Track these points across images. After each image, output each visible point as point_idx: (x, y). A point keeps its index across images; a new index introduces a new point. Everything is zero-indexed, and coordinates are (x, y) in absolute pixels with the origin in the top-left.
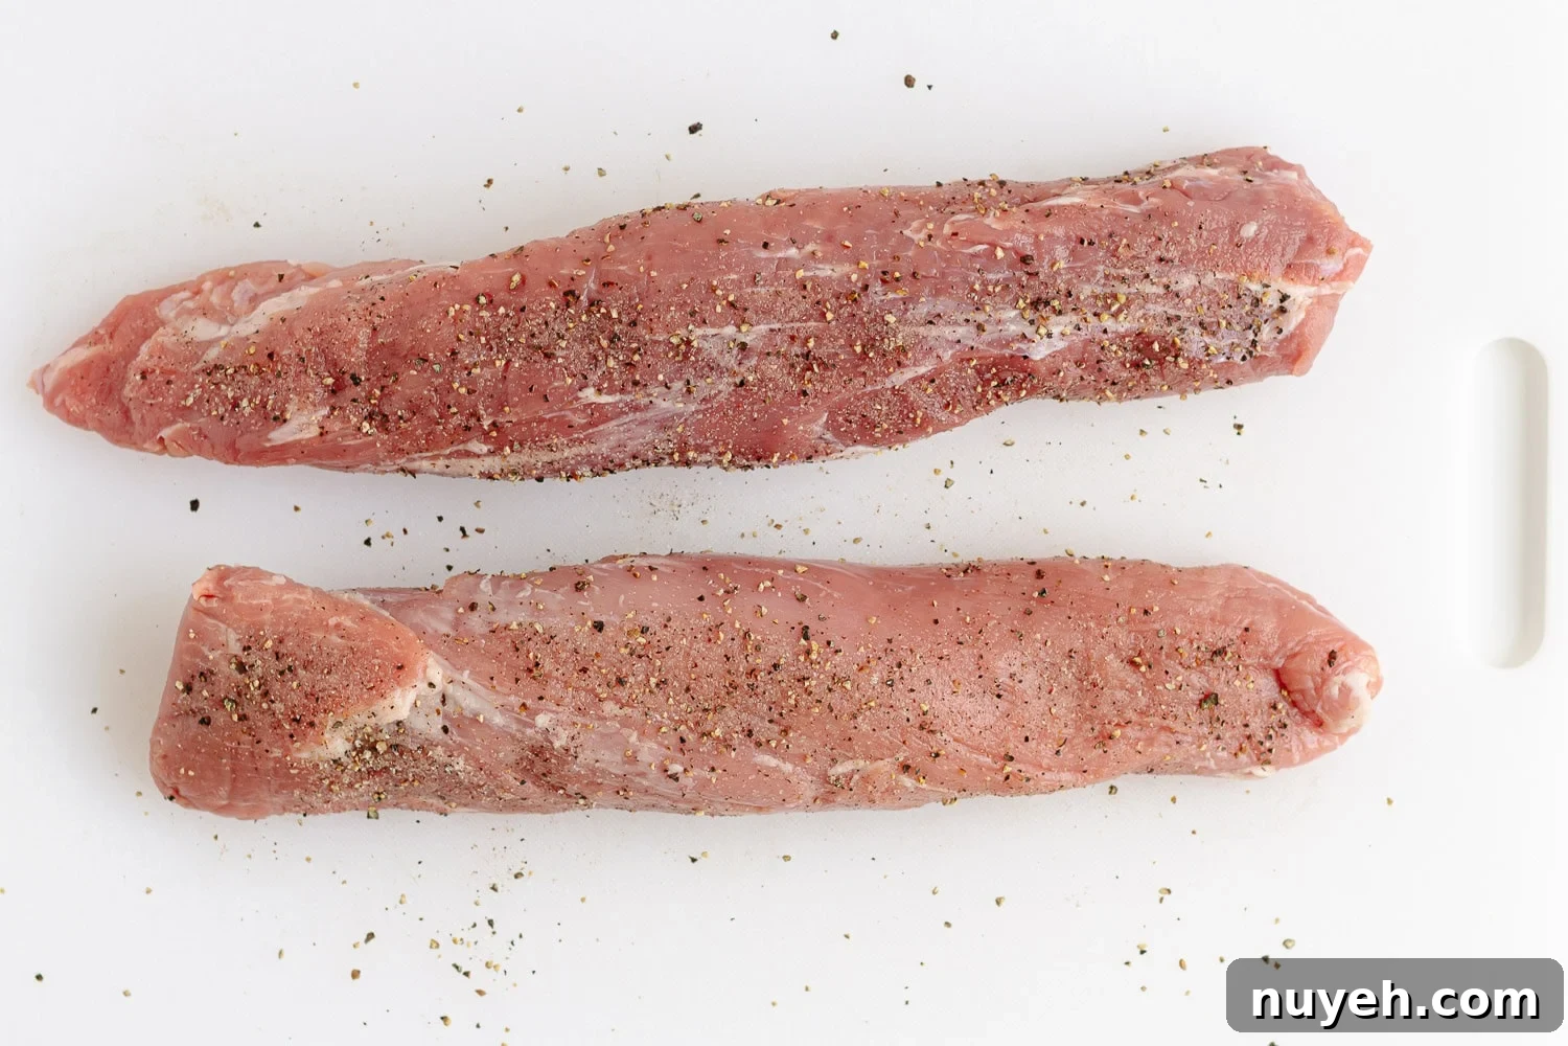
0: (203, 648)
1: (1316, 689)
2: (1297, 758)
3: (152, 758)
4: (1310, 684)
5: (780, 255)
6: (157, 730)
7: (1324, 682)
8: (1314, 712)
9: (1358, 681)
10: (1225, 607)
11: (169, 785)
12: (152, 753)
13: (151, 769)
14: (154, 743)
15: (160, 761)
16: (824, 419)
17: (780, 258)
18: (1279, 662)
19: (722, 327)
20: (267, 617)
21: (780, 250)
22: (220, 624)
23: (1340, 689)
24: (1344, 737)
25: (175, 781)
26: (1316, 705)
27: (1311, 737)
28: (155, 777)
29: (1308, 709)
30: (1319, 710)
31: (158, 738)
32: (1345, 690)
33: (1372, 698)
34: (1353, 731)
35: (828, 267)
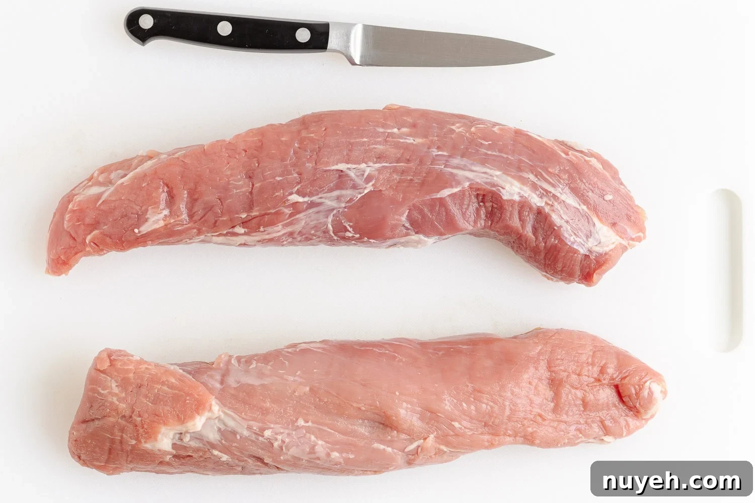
0: (99, 388)
1: (637, 394)
2: (625, 434)
3: (69, 440)
4: (634, 392)
5: (389, 131)
6: (73, 428)
7: (640, 389)
8: (635, 407)
9: (656, 388)
10: (593, 356)
11: (76, 454)
12: (69, 438)
13: (68, 445)
14: (71, 433)
15: (74, 442)
16: (407, 213)
17: (388, 133)
18: (617, 381)
19: (360, 164)
20: (131, 375)
21: (389, 129)
22: (108, 377)
23: (648, 393)
24: (647, 420)
25: (79, 452)
26: (636, 403)
27: (632, 422)
28: (70, 449)
29: (632, 406)
30: (638, 405)
31: (73, 432)
32: (651, 393)
33: (663, 399)
34: (652, 416)
35: (411, 138)
